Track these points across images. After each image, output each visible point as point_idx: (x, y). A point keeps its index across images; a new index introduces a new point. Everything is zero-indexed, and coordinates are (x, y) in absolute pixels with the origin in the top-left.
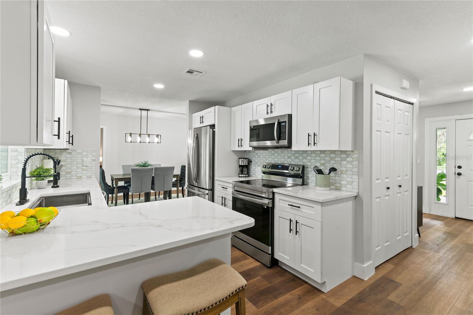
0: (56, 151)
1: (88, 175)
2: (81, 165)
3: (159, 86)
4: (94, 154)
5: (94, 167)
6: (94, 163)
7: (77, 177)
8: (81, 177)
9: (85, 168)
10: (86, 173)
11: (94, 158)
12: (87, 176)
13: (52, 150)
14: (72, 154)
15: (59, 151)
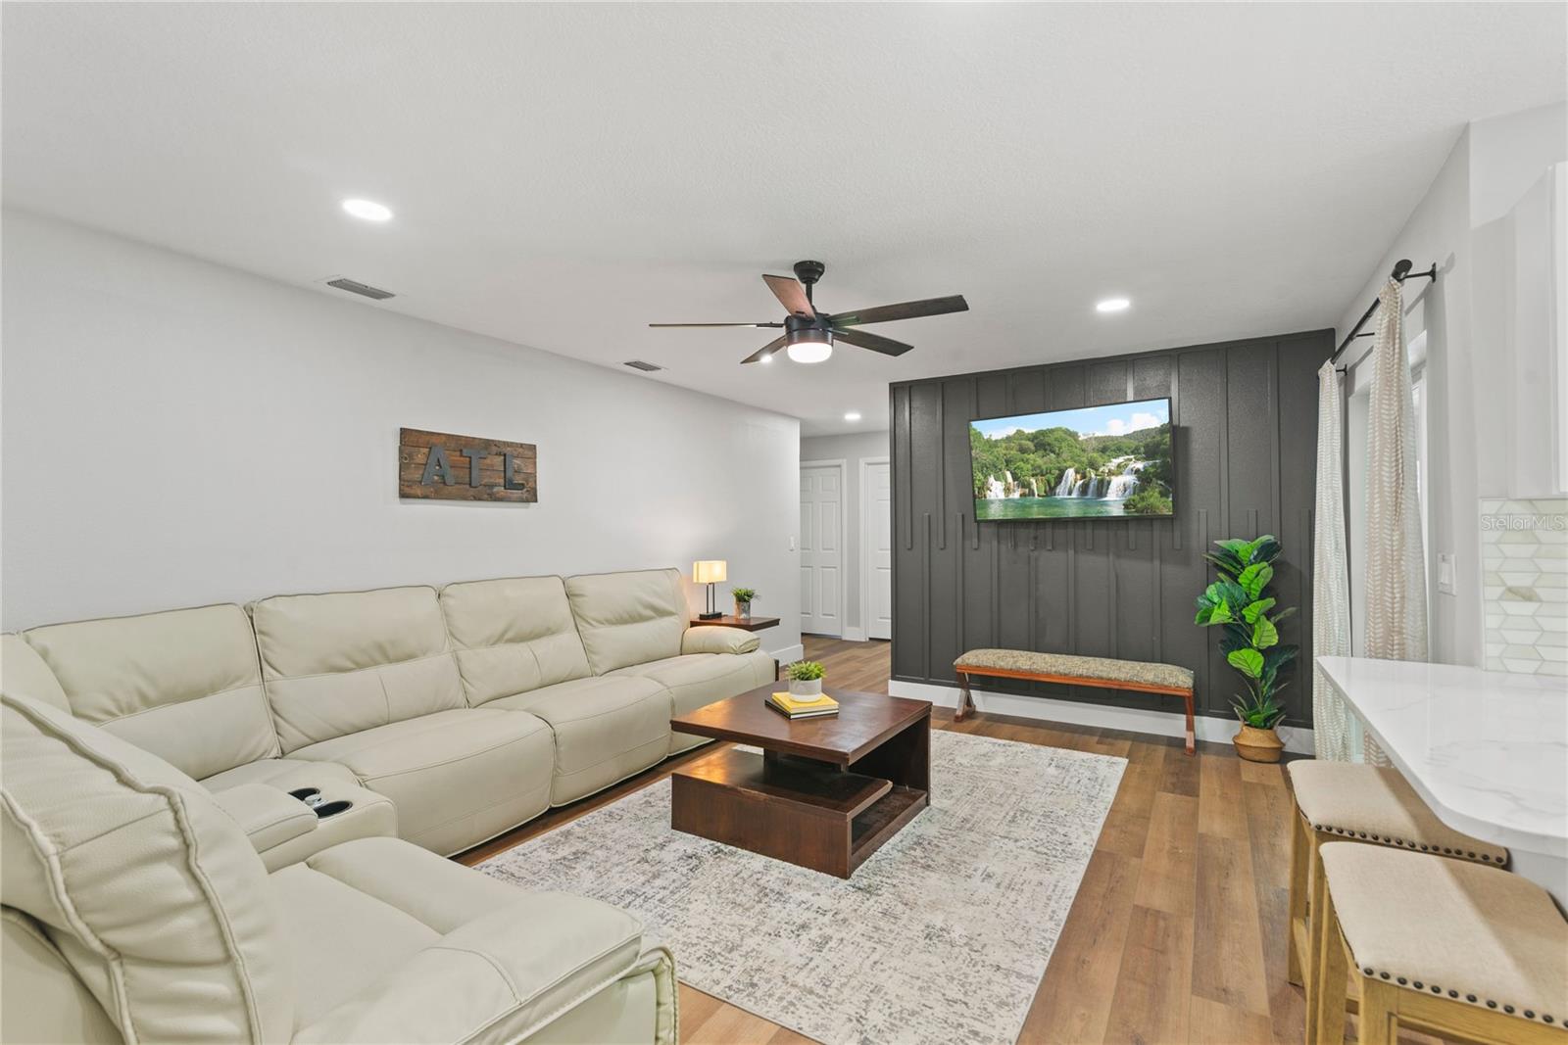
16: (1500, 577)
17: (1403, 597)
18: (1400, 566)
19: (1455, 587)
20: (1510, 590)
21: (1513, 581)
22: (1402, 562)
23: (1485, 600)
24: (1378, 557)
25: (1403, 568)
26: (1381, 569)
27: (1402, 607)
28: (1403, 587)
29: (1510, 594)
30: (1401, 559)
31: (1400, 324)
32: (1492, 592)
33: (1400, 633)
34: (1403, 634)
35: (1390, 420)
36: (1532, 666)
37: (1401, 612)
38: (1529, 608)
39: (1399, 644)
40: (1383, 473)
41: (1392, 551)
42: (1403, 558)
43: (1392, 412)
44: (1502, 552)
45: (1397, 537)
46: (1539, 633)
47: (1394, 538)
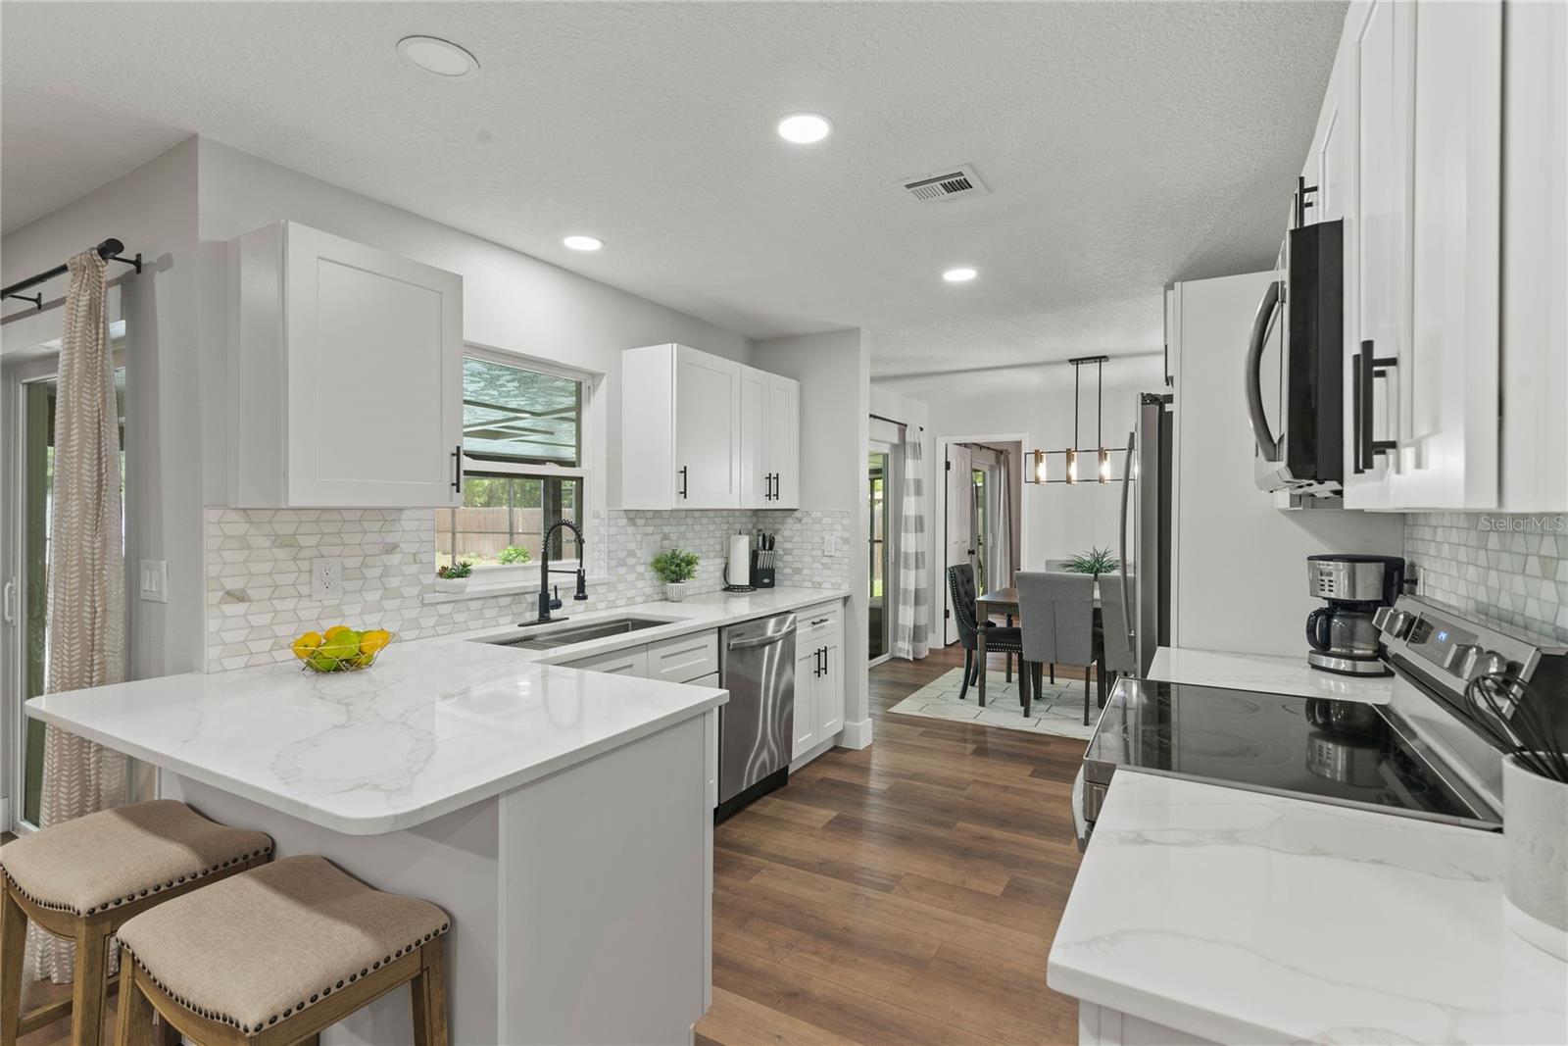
0: (777, 514)
1: (834, 580)
2: (820, 553)
3: (960, 275)
4: (845, 522)
5: (846, 560)
6: (846, 547)
7: (813, 583)
8: (820, 584)
9: (828, 560)
10: (831, 574)
11: (846, 535)
12: (832, 583)
13: (770, 513)
14: (803, 521)
15: (780, 514)
16: (221, 583)
17: (104, 611)
18: (101, 576)
19: (165, 592)
20: (228, 593)
21: (232, 584)
22: (104, 572)
23: (208, 606)
24: (76, 568)
25: (105, 578)
26: (80, 582)
27: (104, 621)
28: (105, 599)
29: (230, 598)
30: (104, 569)
31: (104, 307)
32: (214, 597)
33: (101, 651)
34: (104, 650)
35: (91, 412)
36: (241, 661)
37: (102, 627)
38: (240, 608)
39: (100, 663)
40: (83, 471)
41: (93, 559)
42: (106, 567)
43: (95, 403)
44: (222, 558)
45: (99, 544)
46: (249, 630)
47: (96, 546)
